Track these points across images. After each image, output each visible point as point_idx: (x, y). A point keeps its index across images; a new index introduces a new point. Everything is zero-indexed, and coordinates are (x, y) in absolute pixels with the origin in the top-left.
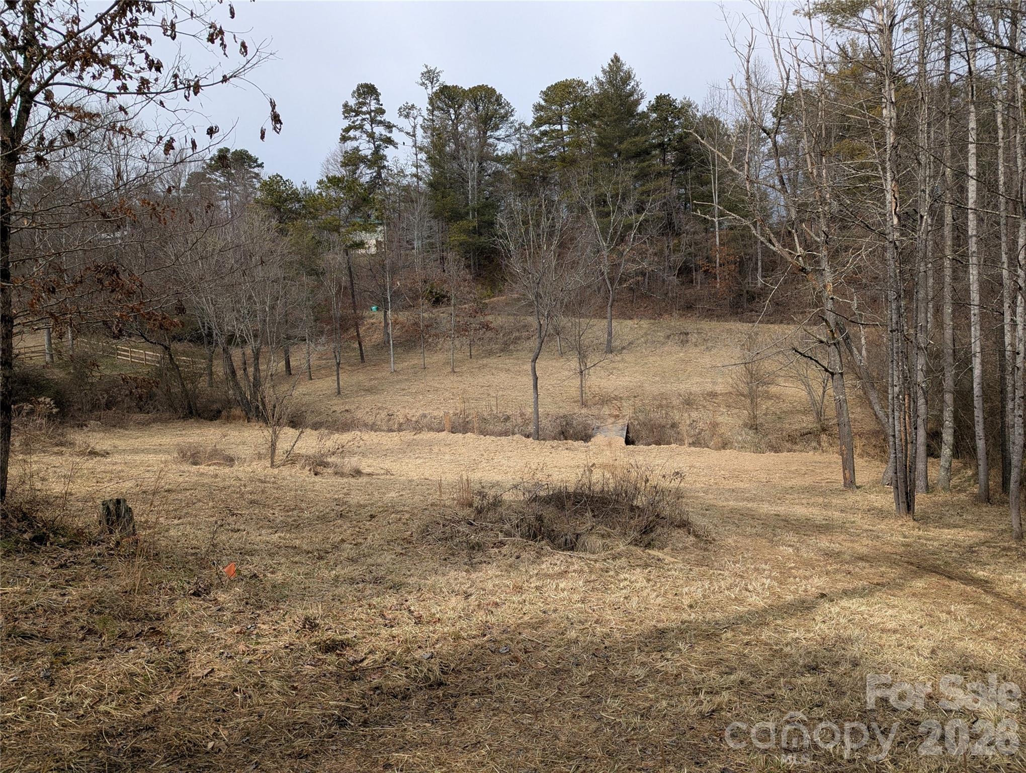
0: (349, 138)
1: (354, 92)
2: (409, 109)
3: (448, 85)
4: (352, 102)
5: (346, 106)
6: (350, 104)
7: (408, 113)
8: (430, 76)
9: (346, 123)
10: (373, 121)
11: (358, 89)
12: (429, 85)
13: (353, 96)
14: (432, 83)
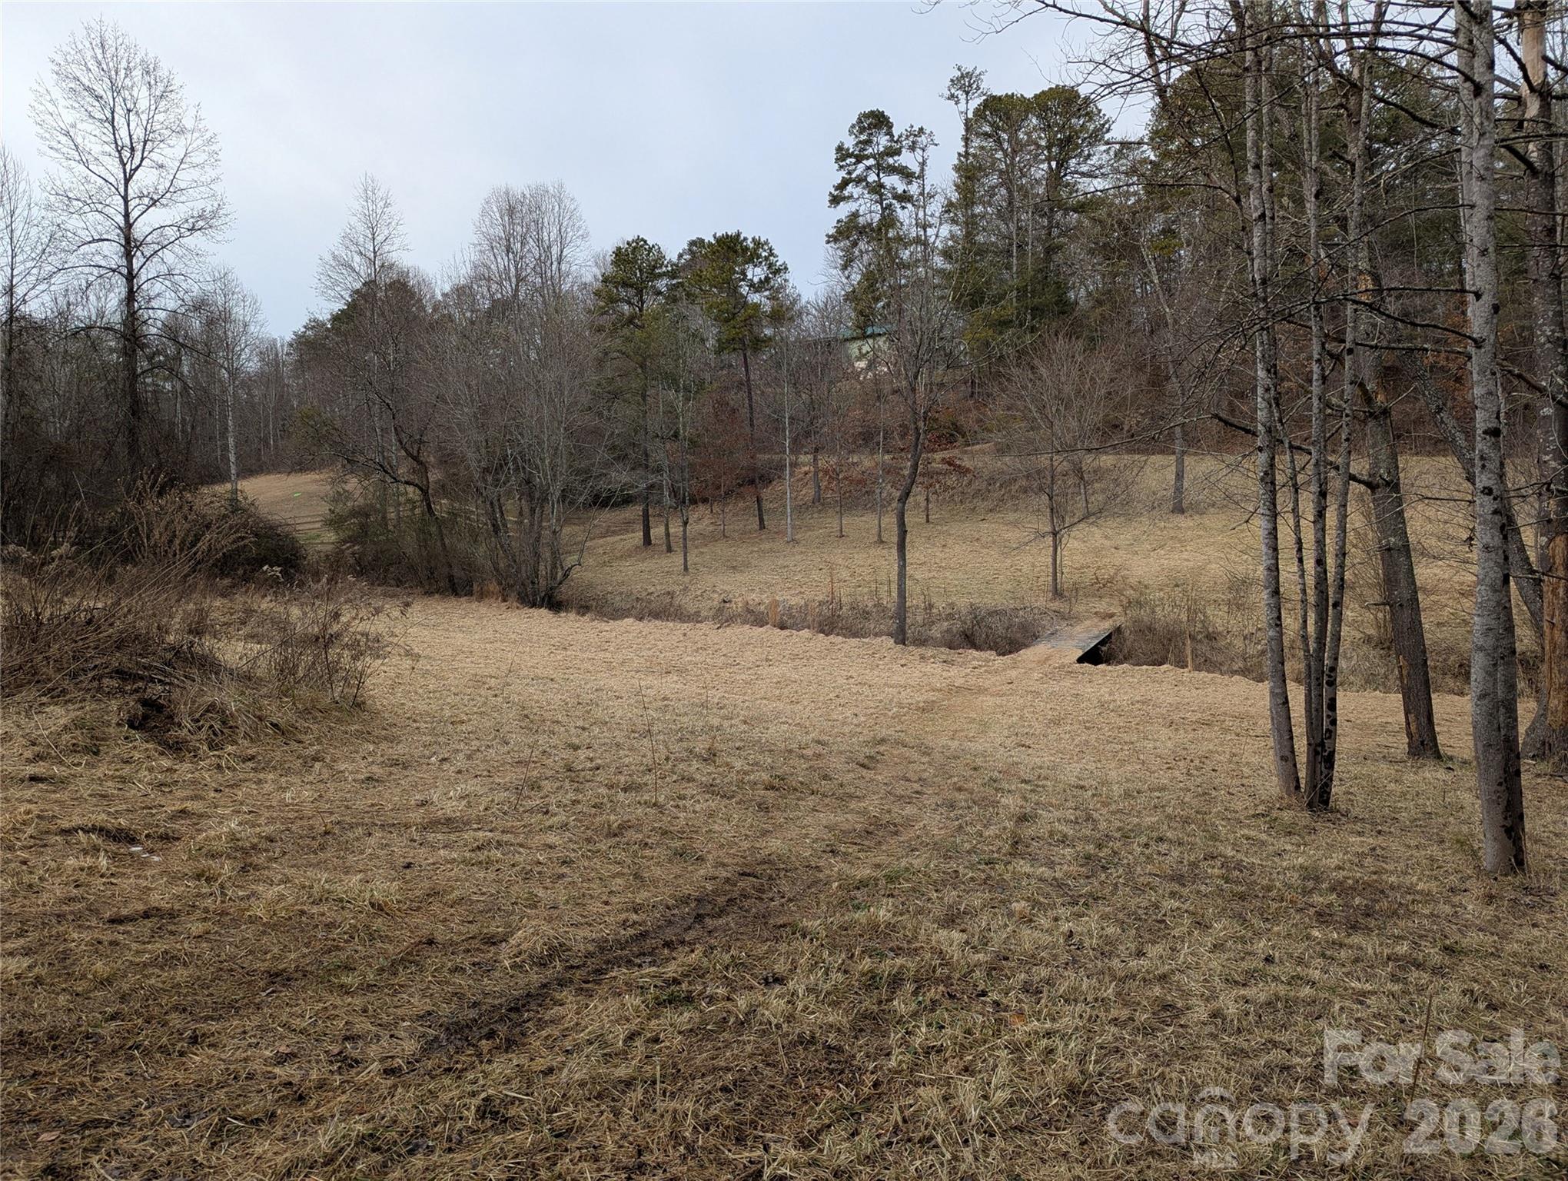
0: (844, 199)
1: (853, 126)
2: (915, 136)
3: (999, 94)
4: (850, 143)
5: (840, 149)
6: (846, 146)
7: (913, 142)
8: (965, 82)
9: (839, 176)
10: (880, 168)
11: (860, 121)
12: (962, 97)
13: (851, 133)
14: (967, 93)
